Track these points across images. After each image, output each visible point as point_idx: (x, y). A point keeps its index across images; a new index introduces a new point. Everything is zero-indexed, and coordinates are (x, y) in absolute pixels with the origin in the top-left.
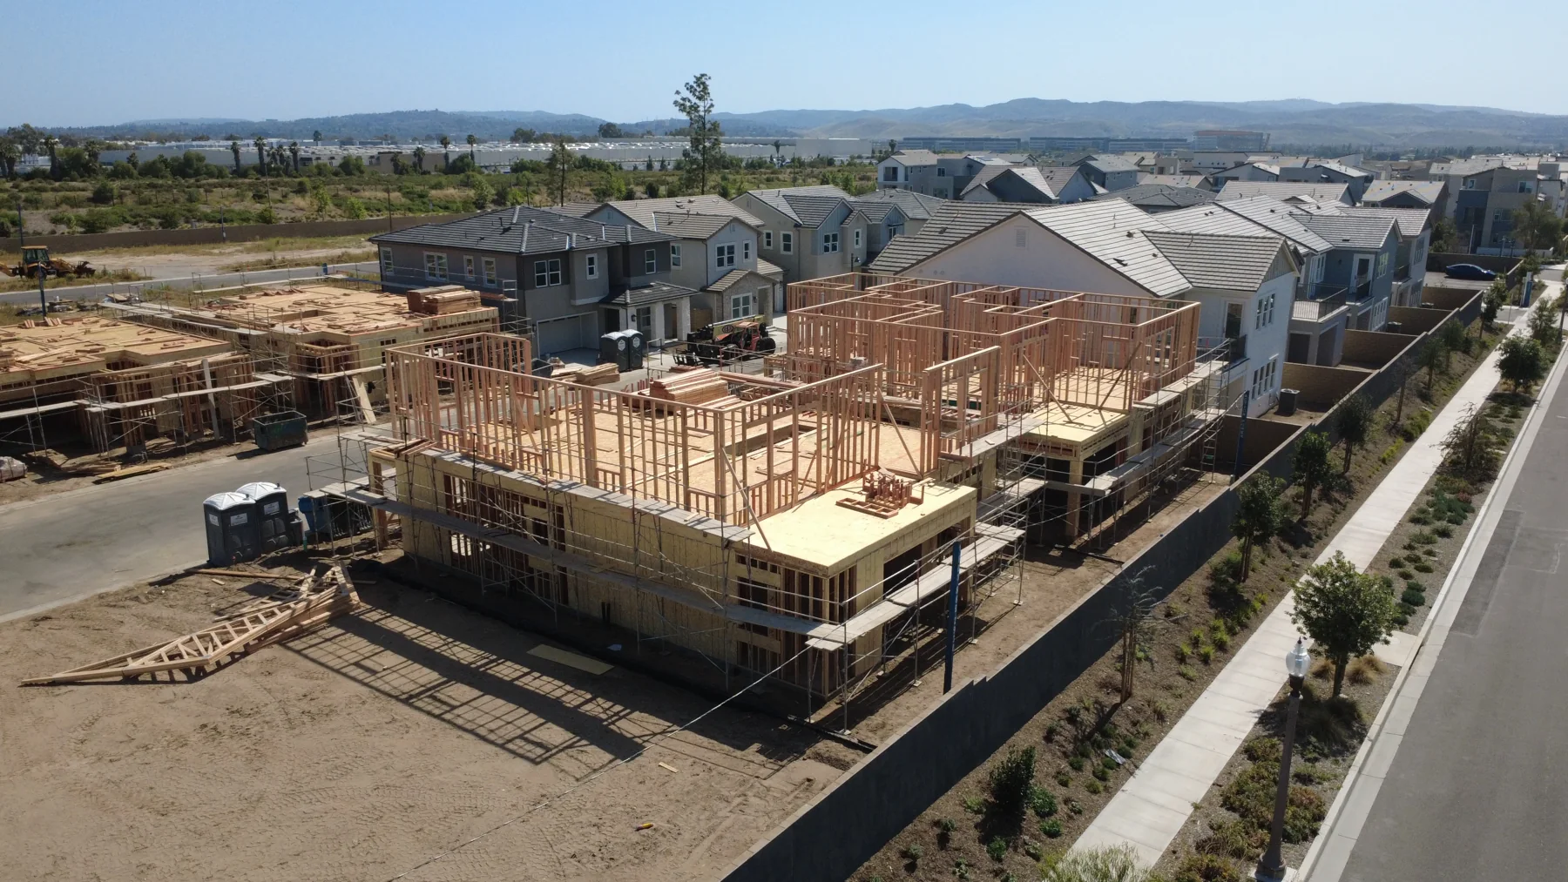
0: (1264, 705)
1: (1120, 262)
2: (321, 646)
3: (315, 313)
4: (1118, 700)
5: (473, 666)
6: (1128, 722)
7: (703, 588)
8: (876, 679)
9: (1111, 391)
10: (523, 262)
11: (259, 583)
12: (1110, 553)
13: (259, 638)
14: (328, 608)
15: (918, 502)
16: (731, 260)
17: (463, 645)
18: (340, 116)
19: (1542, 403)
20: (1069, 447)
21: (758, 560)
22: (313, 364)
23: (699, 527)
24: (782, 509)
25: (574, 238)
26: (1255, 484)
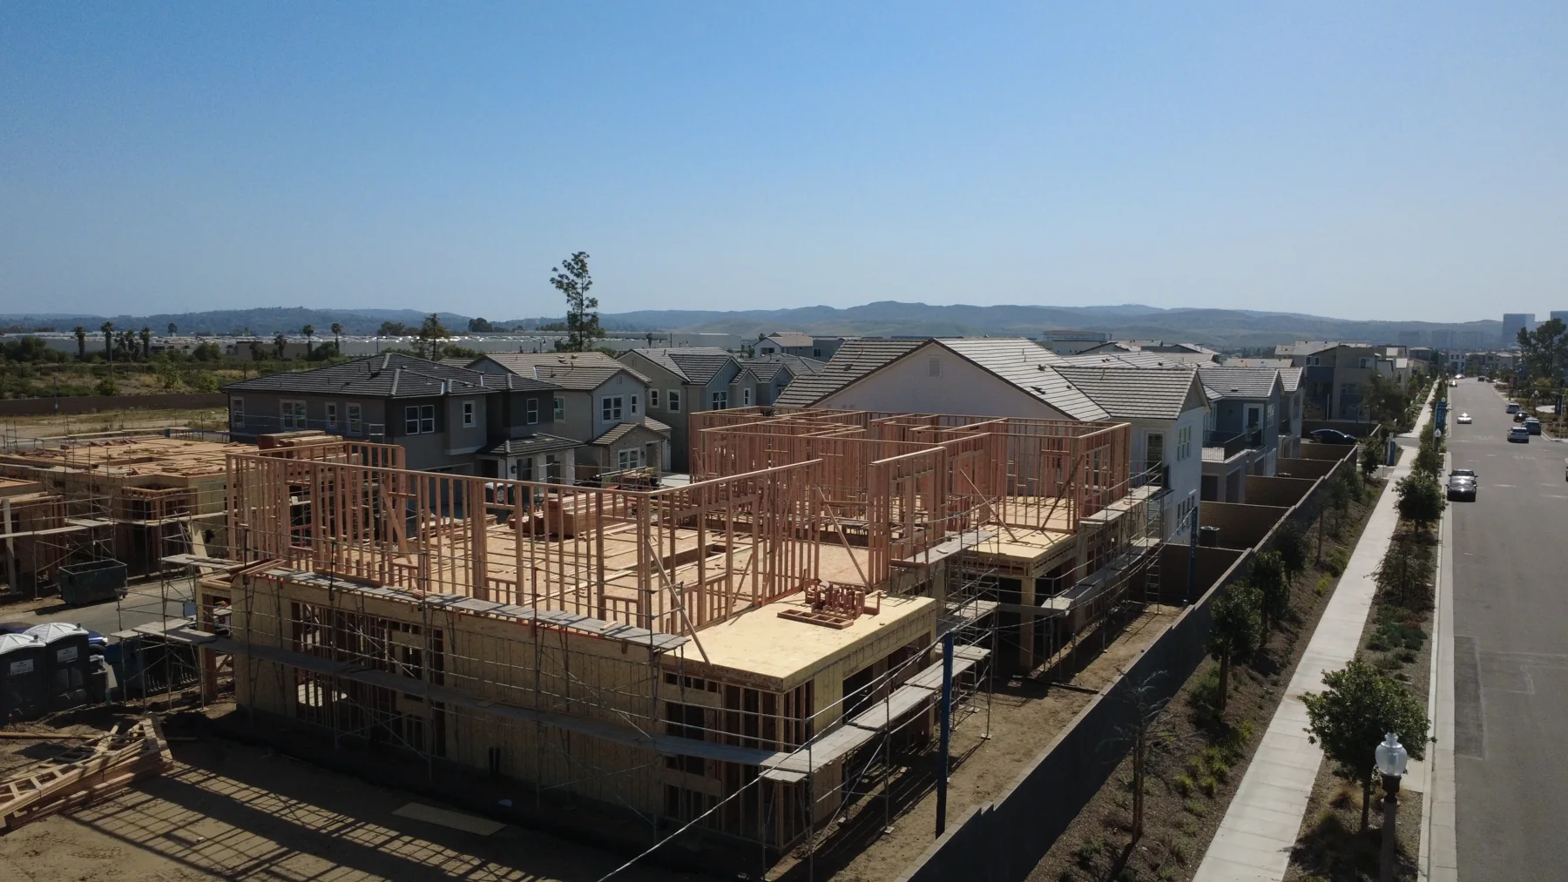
0: (1291, 841)
1: (1038, 390)
2: (119, 815)
3: (150, 460)
4: (1128, 840)
5: (324, 831)
6: (1146, 865)
7: (625, 715)
8: (837, 828)
9: (1051, 513)
10: (392, 405)
11: (44, 744)
12: (1073, 683)
13: (28, 808)
14: (130, 768)
15: (874, 612)
16: (617, 413)
17: (312, 808)
18: (198, 312)
19: (1444, 542)
20: (1020, 565)
21: (692, 677)
22: (141, 509)
23: (620, 636)
24: (716, 622)
25: (450, 384)
26: (1229, 597)
